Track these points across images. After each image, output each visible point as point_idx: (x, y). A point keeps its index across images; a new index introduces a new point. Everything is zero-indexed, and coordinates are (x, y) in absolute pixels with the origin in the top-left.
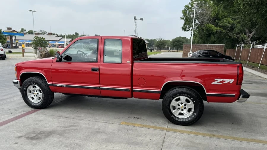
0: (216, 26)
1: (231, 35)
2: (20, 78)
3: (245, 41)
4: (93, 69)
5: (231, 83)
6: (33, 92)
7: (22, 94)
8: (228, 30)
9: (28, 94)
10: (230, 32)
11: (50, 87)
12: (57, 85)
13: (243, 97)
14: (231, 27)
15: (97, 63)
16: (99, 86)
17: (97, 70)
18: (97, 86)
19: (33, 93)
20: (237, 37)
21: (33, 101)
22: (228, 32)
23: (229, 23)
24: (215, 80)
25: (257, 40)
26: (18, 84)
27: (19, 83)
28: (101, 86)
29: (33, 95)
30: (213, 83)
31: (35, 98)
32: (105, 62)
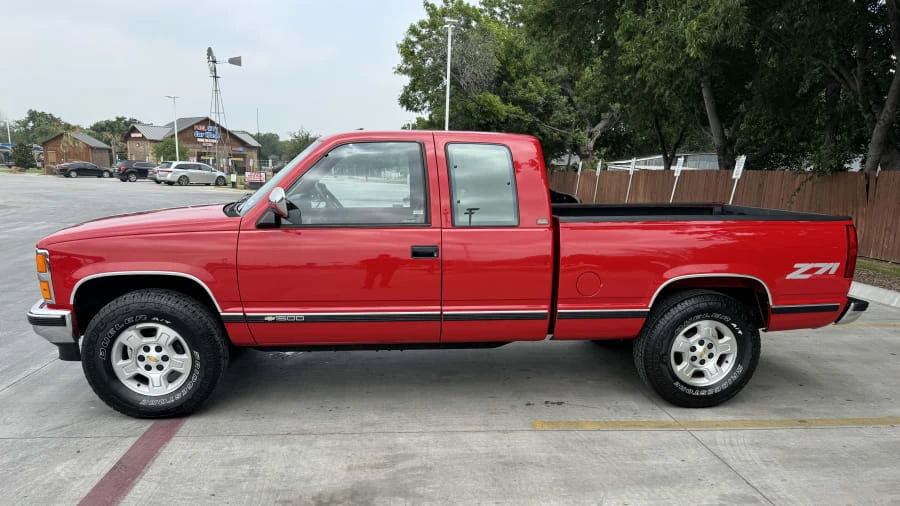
0: (505, 101)
1: (545, 131)
2: (72, 302)
3: (582, 149)
4: (416, 249)
5: (832, 272)
6: (142, 352)
7: (83, 366)
8: (539, 115)
9: (119, 364)
10: (543, 120)
11: (230, 329)
12: (264, 317)
13: (855, 309)
14: (545, 106)
15: (428, 227)
16: (439, 307)
17: (431, 255)
18: (432, 310)
19: (142, 358)
20: (562, 137)
21: (143, 390)
22: (538, 120)
23: (540, 94)
24: (796, 266)
25: (601, 146)
26: (64, 324)
27: (68, 321)
28: (444, 308)
29: (142, 365)
30: (789, 277)
31: (154, 375)
32: (456, 224)
